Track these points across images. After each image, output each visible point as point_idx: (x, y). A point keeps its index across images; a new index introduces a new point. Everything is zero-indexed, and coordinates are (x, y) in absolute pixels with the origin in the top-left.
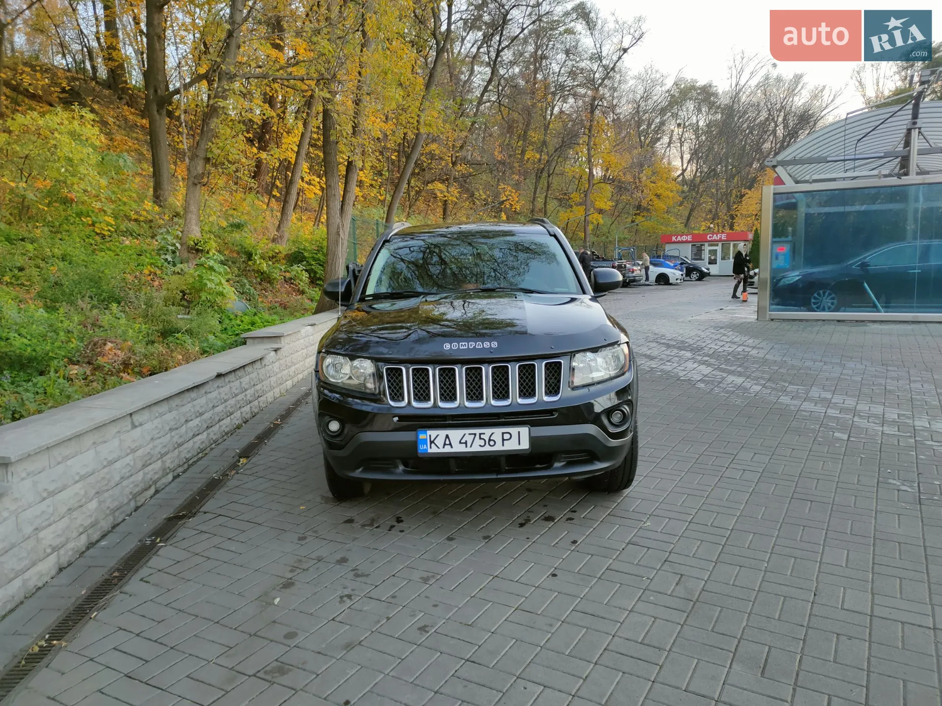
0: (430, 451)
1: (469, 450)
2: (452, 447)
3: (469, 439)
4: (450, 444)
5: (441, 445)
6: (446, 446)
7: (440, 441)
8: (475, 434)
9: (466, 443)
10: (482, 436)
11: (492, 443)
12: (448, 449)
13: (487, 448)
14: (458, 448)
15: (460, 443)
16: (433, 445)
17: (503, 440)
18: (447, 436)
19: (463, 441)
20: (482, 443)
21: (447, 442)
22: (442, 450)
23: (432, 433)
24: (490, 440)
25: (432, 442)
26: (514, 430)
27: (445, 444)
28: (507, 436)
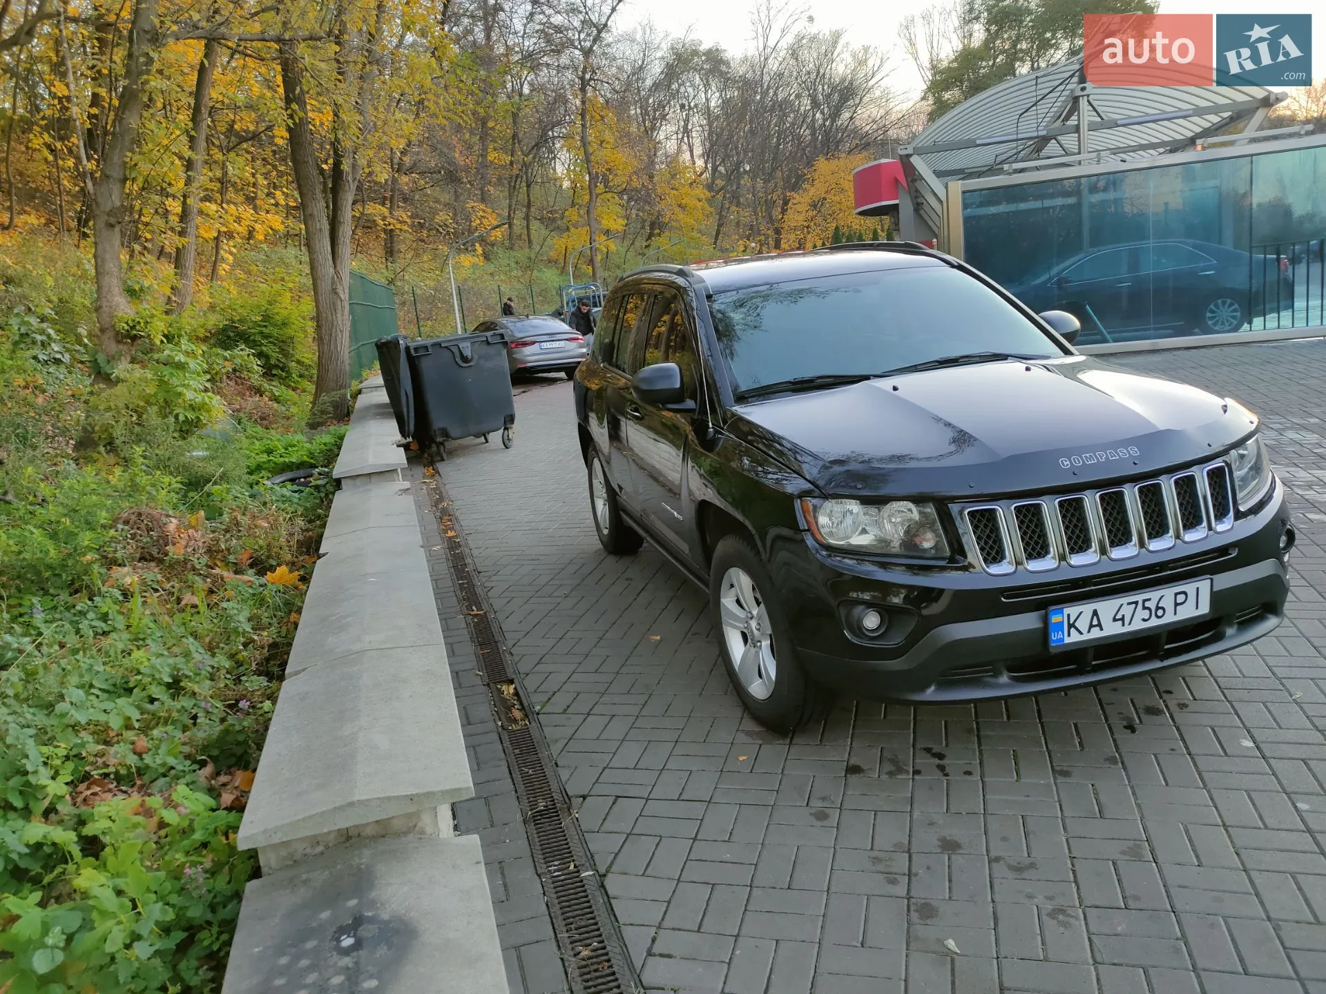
0: (1067, 640)
1: (1127, 629)
2: (1102, 629)
3: (1127, 611)
4: (1099, 625)
5: (1084, 628)
6: (1093, 629)
7: (1083, 624)
8: (1136, 603)
9: (1122, 619)
10: (1147, 604)
11: (1160, 613)
12: (1096, 634)
13: (1154, 622)
14: (1112, 629)
15: (1115, 620)
16: (1073, 630)
17: (1176, 604)
18: (1095, 613)
19: (1119, 617)
20: (1146, 614)
21: (1095, 622)
22: (1086, 637)
23: (1072, 611)
24: (1158, 608)
25: (1071, 626)
26: (1190, 587)
27: (1091, 626)
28: (1181, 598)
